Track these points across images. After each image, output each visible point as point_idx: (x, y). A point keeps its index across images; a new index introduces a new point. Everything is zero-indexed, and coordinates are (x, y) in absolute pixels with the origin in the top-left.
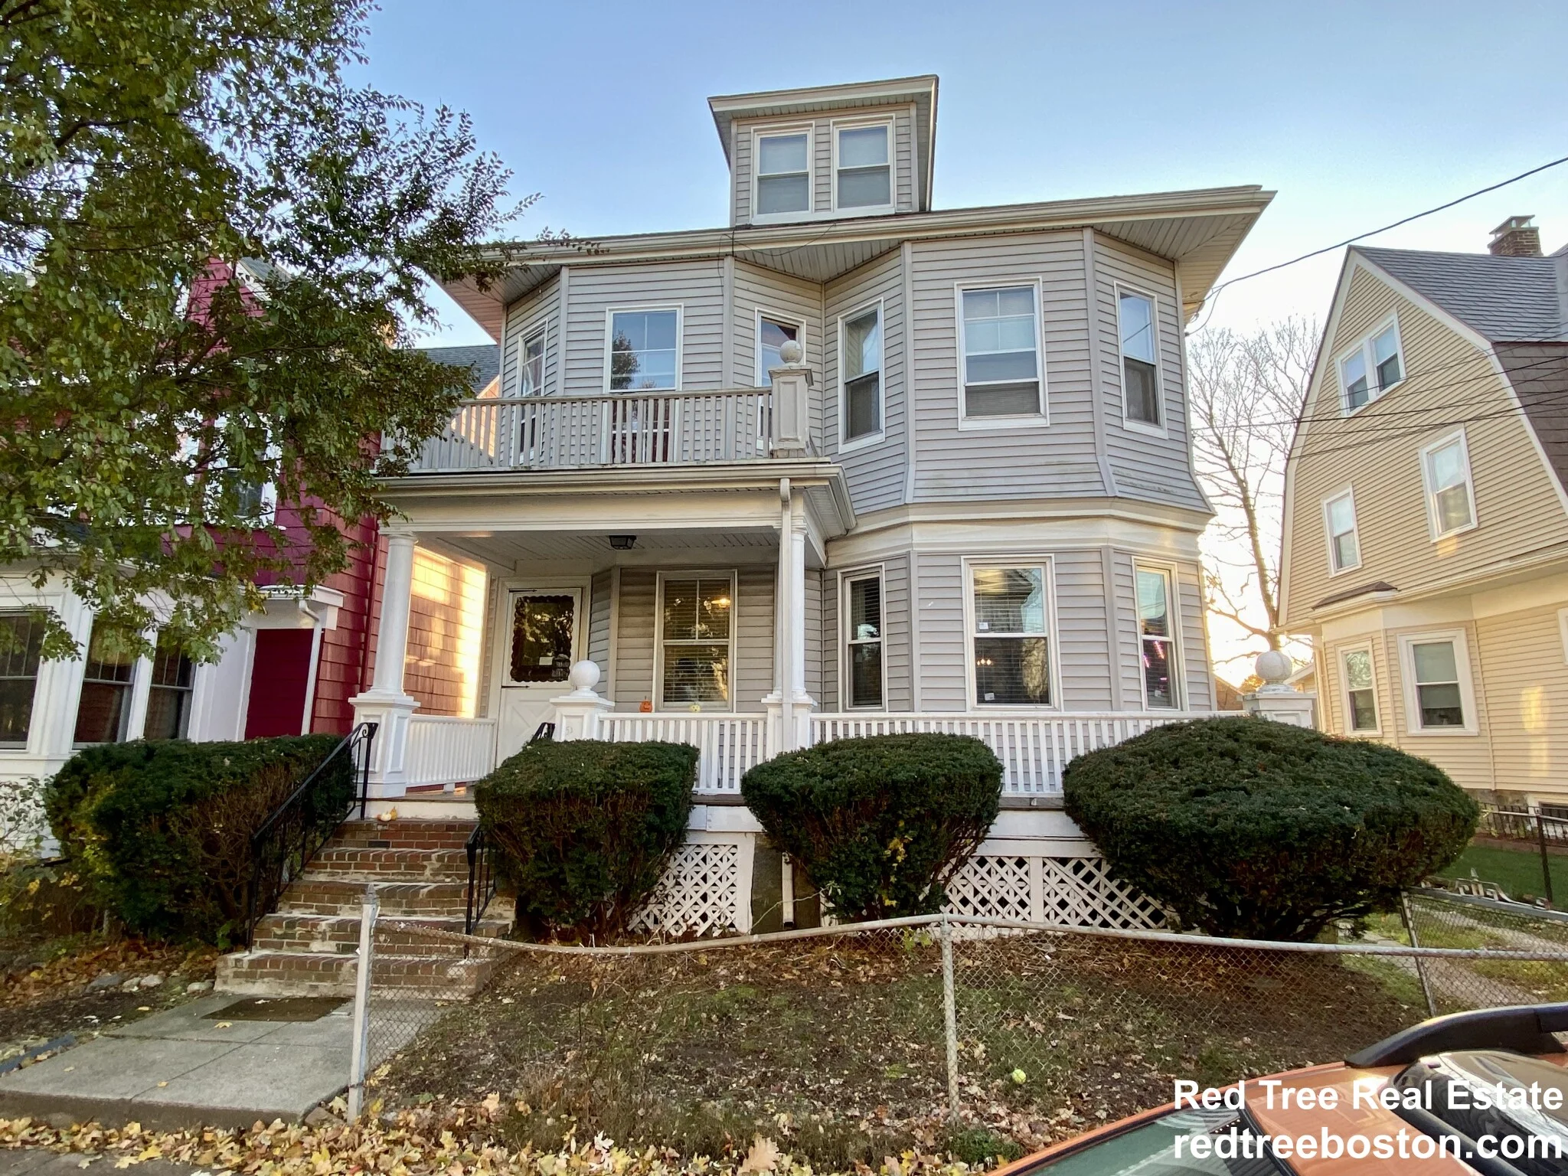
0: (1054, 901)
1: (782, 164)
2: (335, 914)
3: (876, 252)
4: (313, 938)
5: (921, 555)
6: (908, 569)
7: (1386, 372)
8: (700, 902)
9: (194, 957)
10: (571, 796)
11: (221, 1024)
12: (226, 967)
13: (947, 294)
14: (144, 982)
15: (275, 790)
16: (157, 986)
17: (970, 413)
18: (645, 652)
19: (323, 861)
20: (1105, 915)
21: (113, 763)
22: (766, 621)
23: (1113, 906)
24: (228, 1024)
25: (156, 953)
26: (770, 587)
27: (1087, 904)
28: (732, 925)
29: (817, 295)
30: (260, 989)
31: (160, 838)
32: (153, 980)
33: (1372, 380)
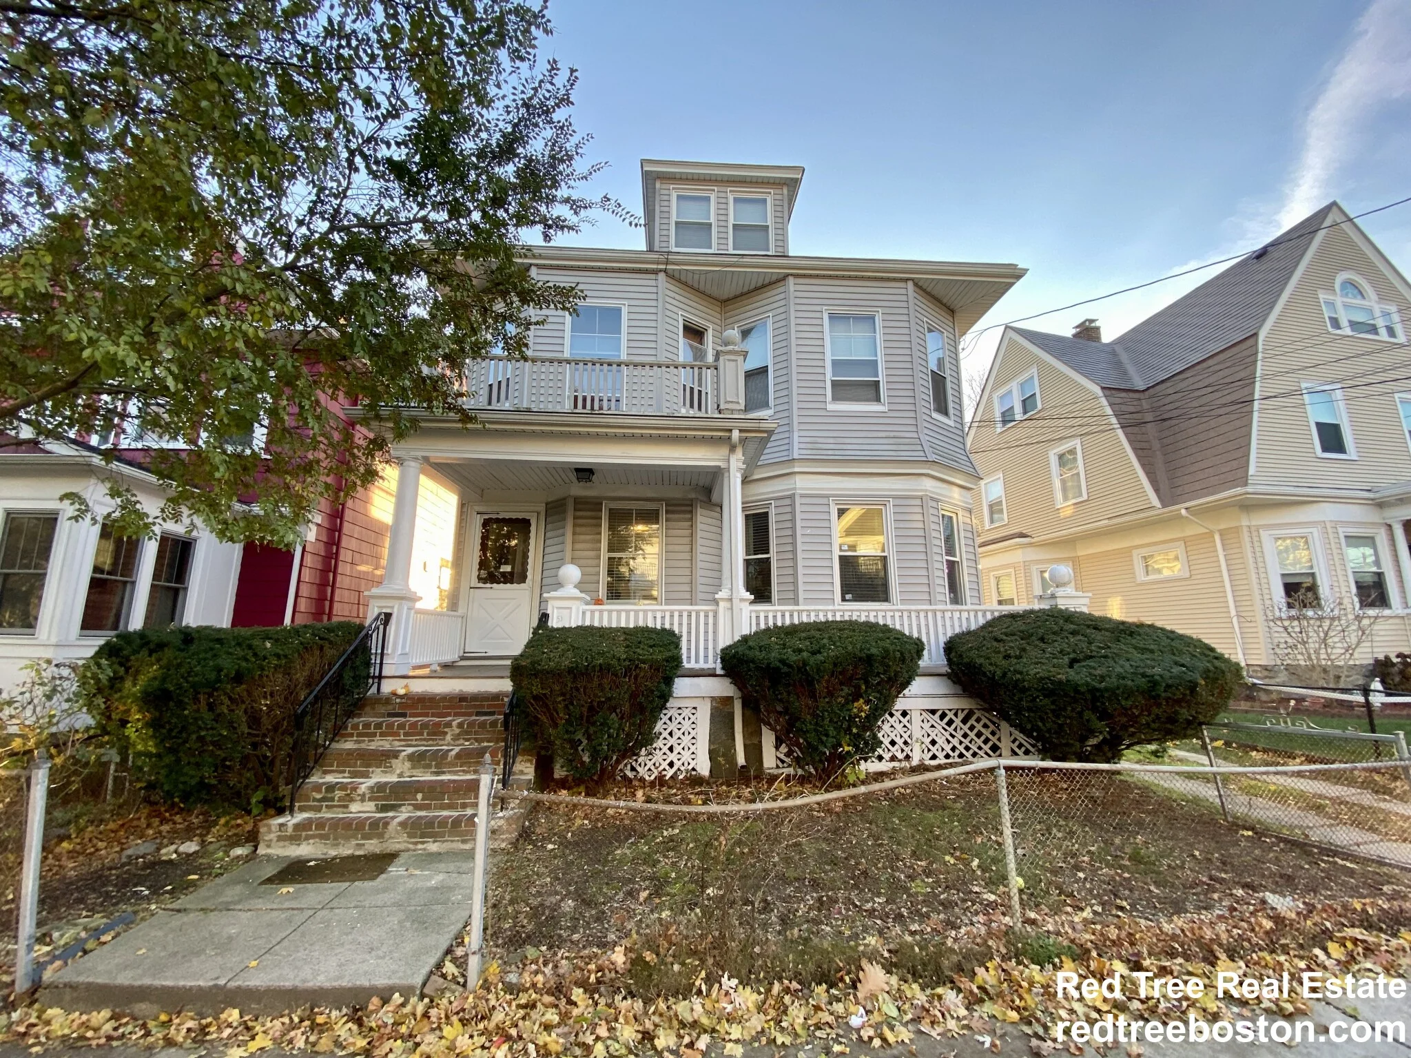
0: (927, 741)
1: (693, 214)
2: (368, 777)
3: (767, 281)
4: (352, 800)
5: (802, 496)
6: (793, 505)
7: (1028, 403)
8: (668, 752)
9: (227, 823)
10: (604, 669)
11: (284, 890)
12: (270, 831)
13: (818, 315)
14: (182, 849)
15: (312, 671)
16: (196, 852)
17: (835, 398)
18: (594, 562)
19: (349, 730)
20: (961, 748)
21: (152, 646)
22: (687, 540)
23: (966, 742)
24: (291, 890)
25: (178, 818)
26: (689, 516)
27: (949, 742)
28: (694, 769)
29: (718, 309)
30: (305, 850)
31: (208, 716)
32: (191, 847)
33: (1018, 409)
